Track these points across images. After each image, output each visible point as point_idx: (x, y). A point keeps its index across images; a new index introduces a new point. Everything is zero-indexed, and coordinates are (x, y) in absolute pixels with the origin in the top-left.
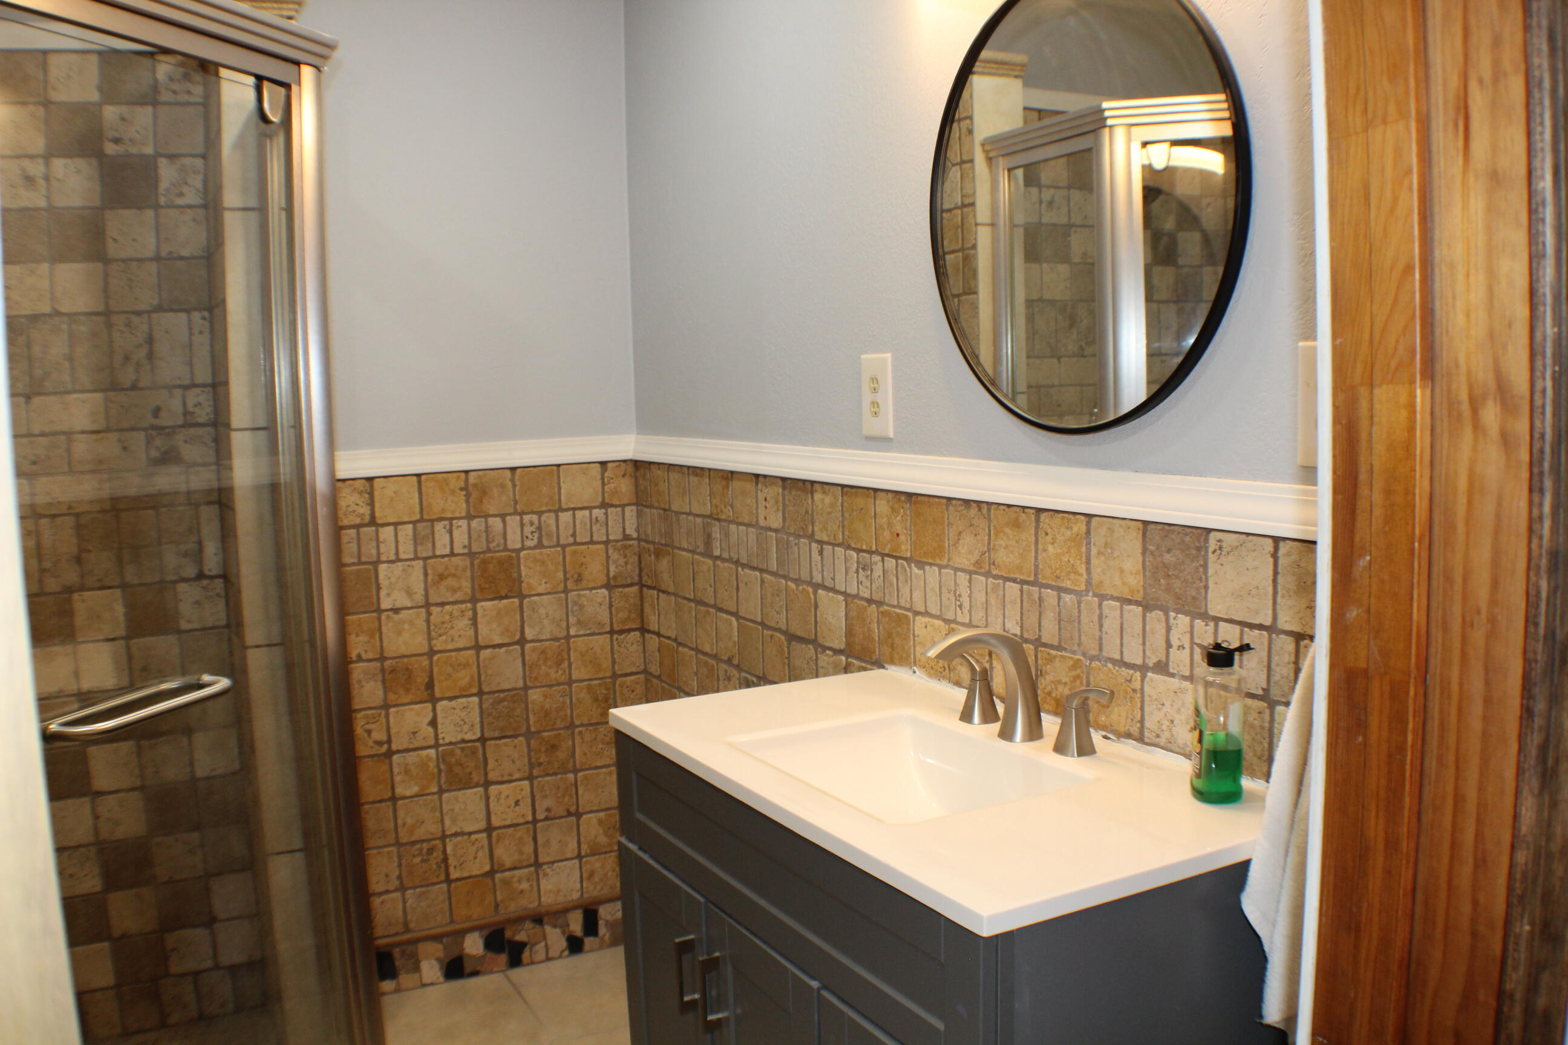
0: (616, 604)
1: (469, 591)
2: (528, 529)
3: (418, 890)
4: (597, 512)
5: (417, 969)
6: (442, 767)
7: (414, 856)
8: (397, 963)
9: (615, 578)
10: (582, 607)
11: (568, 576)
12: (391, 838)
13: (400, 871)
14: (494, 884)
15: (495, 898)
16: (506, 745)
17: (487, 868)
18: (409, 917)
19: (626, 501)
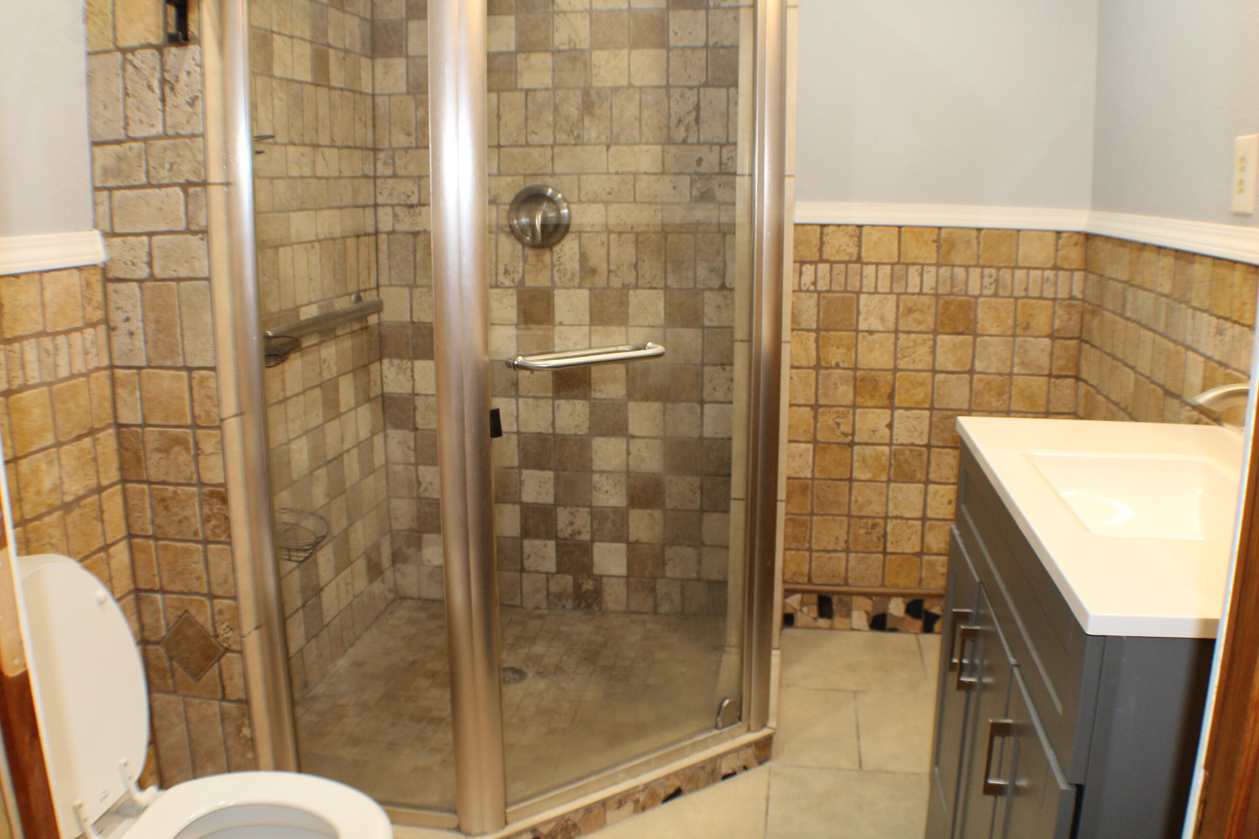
0: (1057, 352)
1: (932, 325)
2: (987, 281)
3: (860, 555)
4: (1048, 273)
5: (849, 615)
6: (893, 462)
7: (861, 527)
8: (834, 607)
9: (1058, 330)
10: (1026, 351)
11: (1018, 323)
12: (845, 509)
13: (848, 536)
14: (921, 564)
15: (921, 574)
16: (947, 454)
17: (917, 549)
18: (850, 574)
19: (1074, 266)
